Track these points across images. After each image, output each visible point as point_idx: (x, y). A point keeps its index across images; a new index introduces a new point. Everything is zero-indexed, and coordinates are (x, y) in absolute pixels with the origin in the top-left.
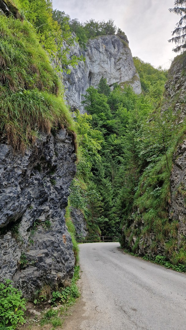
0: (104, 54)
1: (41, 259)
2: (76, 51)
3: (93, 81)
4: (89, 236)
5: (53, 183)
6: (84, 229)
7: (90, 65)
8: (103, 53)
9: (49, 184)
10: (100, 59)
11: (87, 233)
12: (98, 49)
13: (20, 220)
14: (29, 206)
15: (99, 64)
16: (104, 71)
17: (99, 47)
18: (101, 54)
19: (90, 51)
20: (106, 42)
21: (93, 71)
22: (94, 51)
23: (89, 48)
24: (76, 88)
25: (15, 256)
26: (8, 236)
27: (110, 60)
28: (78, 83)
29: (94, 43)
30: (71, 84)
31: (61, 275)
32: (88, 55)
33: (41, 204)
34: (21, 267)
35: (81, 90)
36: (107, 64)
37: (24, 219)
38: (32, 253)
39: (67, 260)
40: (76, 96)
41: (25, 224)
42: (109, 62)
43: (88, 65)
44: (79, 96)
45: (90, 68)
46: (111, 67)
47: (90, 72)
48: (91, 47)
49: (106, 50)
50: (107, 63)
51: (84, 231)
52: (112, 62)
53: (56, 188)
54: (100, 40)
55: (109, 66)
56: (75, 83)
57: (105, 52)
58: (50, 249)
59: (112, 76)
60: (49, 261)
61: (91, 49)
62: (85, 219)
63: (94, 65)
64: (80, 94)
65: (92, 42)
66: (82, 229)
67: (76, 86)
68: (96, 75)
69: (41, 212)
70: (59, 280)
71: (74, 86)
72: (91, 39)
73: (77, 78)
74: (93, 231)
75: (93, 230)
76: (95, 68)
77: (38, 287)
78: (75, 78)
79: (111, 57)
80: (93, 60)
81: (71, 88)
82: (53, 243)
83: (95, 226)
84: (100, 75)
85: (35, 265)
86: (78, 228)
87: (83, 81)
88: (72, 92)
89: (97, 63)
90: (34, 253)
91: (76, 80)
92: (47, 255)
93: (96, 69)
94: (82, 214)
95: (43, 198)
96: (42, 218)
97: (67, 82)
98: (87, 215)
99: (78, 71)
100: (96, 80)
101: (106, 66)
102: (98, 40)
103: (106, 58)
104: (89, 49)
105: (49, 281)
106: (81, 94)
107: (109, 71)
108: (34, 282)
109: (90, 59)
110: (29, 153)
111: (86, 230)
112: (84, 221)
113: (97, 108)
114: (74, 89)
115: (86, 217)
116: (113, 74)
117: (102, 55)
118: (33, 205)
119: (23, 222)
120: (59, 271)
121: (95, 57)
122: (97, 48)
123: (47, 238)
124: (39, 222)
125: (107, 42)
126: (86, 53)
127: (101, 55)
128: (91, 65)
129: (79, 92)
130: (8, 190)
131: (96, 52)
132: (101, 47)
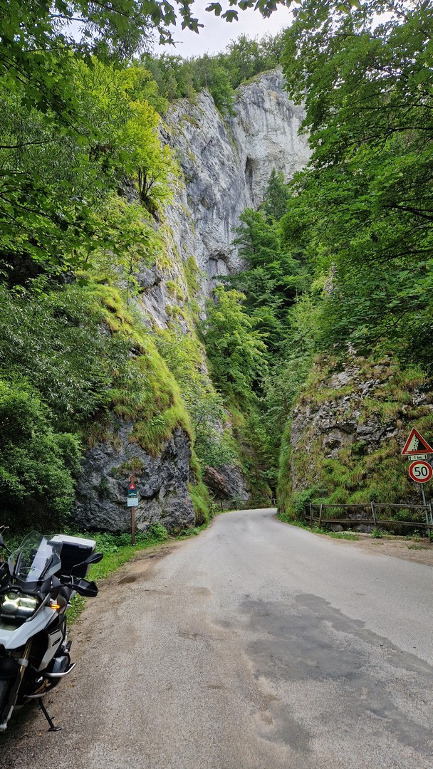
0: (275, 112)
1: (173, 512)
2: (214, 132)
3: (256, 178)
4: (253, 499)
5: (176, 465)
6: (244, 489)
7: (248, 144)
8: (271, 112)
9: (173, 466)
10: (267, 126)
11: (248, 495)
12: (261, 105)
13: (159, 491)
14: (163, 483)
15: (266, 138)
16: (277, 151)
17: (263, 99)
18: (268, 113)
19: (243, 113)
20: (277, 85)
21: (253, 157)
22: (253, 110)
23: (240, 107)
24: (218, 214)
25: (159, 511)
26: (154, 500)
27: (289, 124)
28: (223, 200)
29: (250, 92)
30: (208, 209)
31: (185, 521)
32: (241, 122)
33: (170, 480)
34: (163, 517)
35: (230, 214)
36: (284, 133)
37: (161, 491)
38: (168, 509)
39: (190, 513)
40: (221, 228)
41: (162, 494)
42: (287, 129)
43: (243, 146)
44: (228, 227)
45: (246, 151)
46: (292, 139)
47: (248, 158)
48: (245, 105)
49: (279, 104)
50: (282, 131)
51: (244, 492)
52: (294, 128)
53: (178, 469)
54: (264, 83)
55: (289, 137)
56: (215, 204)
57: (277, 107)
58: (178, 507)
59: (296, 158)
60: (177, 513)
61: (246, 108)
62: (243, 474)
63: (256, 142)
64: (228, 223)
65: (247, 90)
66: (240, 490)
67: (218, 209)
68: (262, 163)
69: (170, 485)
70: (184, 524)
71: (215, 211)
72: (245, 85)
73: (219, 190)
74: (258, 492)
75: (259, 490)
76: (257, 147)
77: (173, 527)
78: (215, 195)
79: (290, 117)
80: (252, 131)
81: (210, 217)
82: (179, 503)
83: (262, 483)
84: (270, 161)
85: (170, 515)
86: (233, 489)
87: (232, 192)
88: (212, 222)
89: (261, 135)
90: (170, 509)
91: (218, 196)
92: (176, 510)
93: (260, 150)
94: (237, 467)
95: (170, 477)
96: (172, 489)
97: (200, 207)
98: (246, 467)
99: (222, 176)
100: (262, 173)
101: (280, 139)
102: (260, 84)
103: (279, 121)
104: (242, 110)
105: (179, 525)
106: (230, 221)
107: (288, 149)
108: (171, 524)
109: (246, 130)
110: (160, 456)
111: (247, 491)
112: (243, 478)
113: (264, 253)
114: (215, 216)
115: (245, 471)
116: (299, 154)
117: (270, 117)
118: (165, 482)
119: (161, 493)
120: (184, 519)
121: (255, 125)
122: (259, 104)
123: (175, 501)
124: (170, 491)
125: (279, 83)
126: (236, 120)
127: (268, 117)
128: (250, 142)
129: (226, 219)
130: (152, 478)
131: (258, 112)
132: (266, 98)
